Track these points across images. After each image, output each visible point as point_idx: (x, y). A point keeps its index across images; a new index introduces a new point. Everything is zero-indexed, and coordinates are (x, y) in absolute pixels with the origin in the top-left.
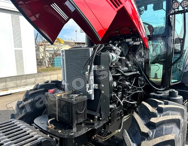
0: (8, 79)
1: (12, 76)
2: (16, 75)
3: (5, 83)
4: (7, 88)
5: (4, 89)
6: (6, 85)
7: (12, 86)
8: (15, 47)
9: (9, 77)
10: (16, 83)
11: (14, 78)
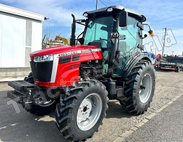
0: (18, 69)
1: (21, 67)
2: (24, 67)
3: (15, 72)
4: (16, 76)
5: (14, 76)
6: (16, 74)
7: (20, 75)
8: (26, 45)
9: (19, 68)
10: (24, 73)
11: (22, 69)
